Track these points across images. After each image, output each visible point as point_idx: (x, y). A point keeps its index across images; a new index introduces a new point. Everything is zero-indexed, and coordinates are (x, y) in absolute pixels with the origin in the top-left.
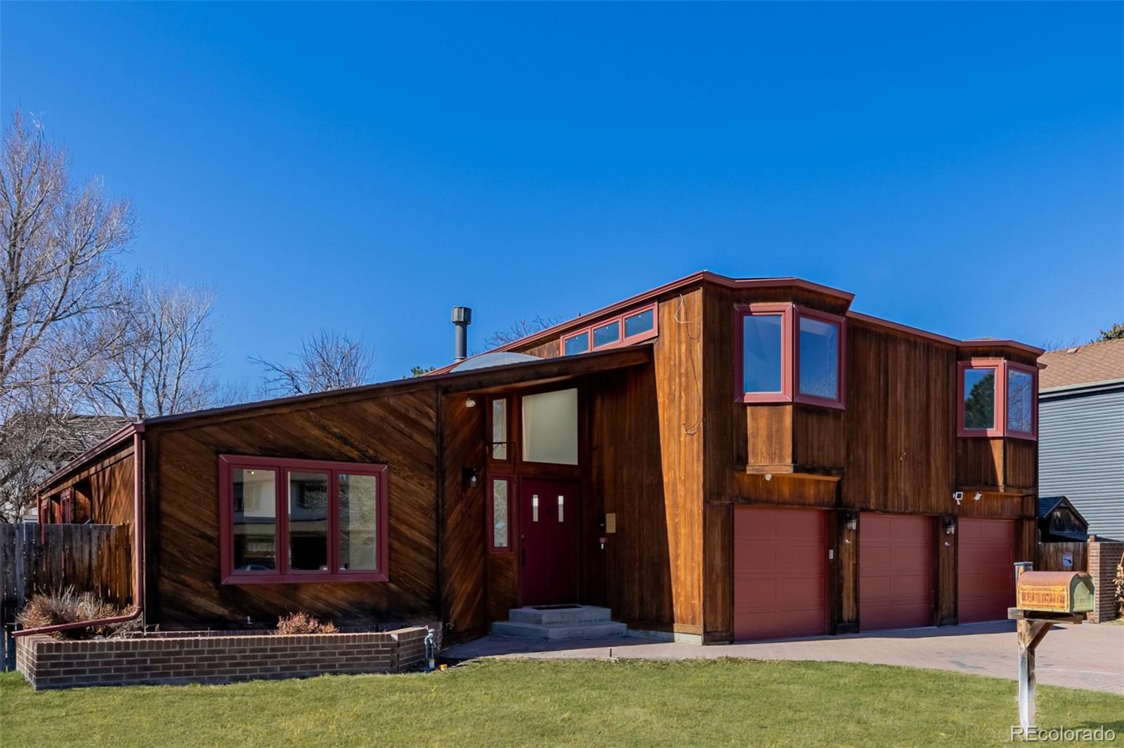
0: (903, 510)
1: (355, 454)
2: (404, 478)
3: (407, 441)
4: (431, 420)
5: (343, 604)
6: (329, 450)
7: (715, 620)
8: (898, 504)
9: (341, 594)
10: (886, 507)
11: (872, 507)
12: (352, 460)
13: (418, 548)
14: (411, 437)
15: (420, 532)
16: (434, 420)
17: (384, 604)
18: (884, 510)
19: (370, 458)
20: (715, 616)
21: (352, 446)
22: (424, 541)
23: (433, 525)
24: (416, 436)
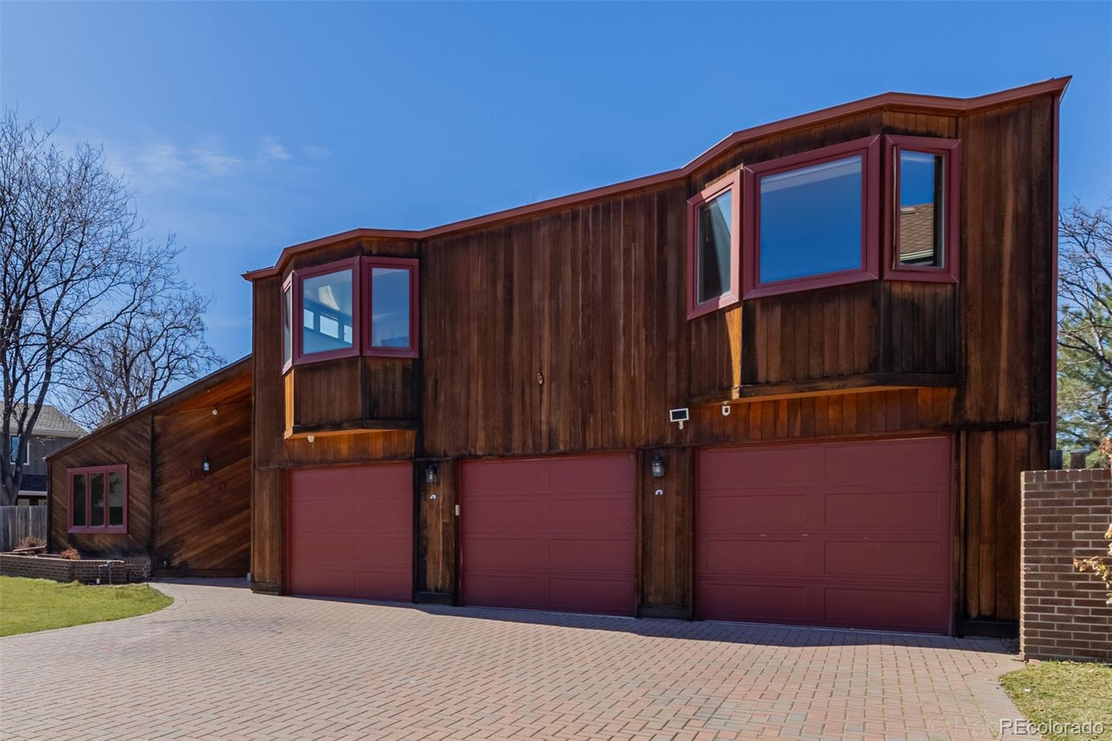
0: (544, 451)
1: (115, 460)
2: (136, 471)
3: (137, 448)
4: (148, 433)
5: (110, 546)
6: (105, 460)
7: (263, 572)
8: (534, 443)
9: (109, 540)
10: (508, 448)
11: (479, 453)
12: (114, 464)
13: (141, 513)
14: (138, 446)
15: (143, 503)
16: (150, 432)
17: (126, 547)
18: (505, 454)
19: (120, 461)
20: (264, 568)
21: (115, 456)
22: (144, 509)
23: (149, 498)
24: (141, 445)
